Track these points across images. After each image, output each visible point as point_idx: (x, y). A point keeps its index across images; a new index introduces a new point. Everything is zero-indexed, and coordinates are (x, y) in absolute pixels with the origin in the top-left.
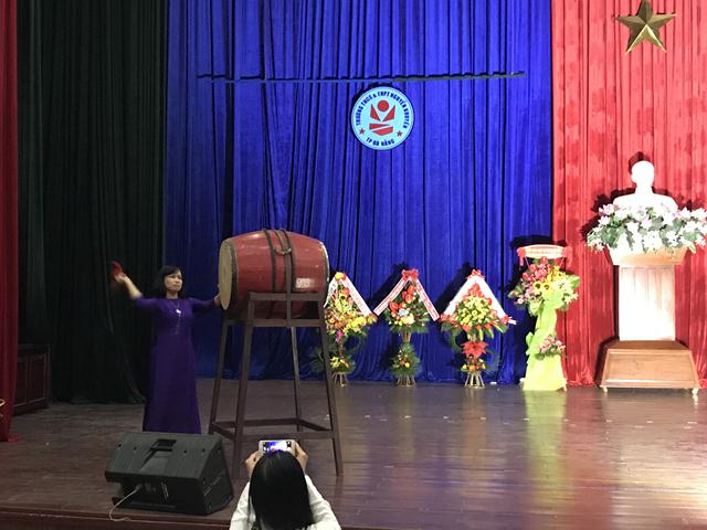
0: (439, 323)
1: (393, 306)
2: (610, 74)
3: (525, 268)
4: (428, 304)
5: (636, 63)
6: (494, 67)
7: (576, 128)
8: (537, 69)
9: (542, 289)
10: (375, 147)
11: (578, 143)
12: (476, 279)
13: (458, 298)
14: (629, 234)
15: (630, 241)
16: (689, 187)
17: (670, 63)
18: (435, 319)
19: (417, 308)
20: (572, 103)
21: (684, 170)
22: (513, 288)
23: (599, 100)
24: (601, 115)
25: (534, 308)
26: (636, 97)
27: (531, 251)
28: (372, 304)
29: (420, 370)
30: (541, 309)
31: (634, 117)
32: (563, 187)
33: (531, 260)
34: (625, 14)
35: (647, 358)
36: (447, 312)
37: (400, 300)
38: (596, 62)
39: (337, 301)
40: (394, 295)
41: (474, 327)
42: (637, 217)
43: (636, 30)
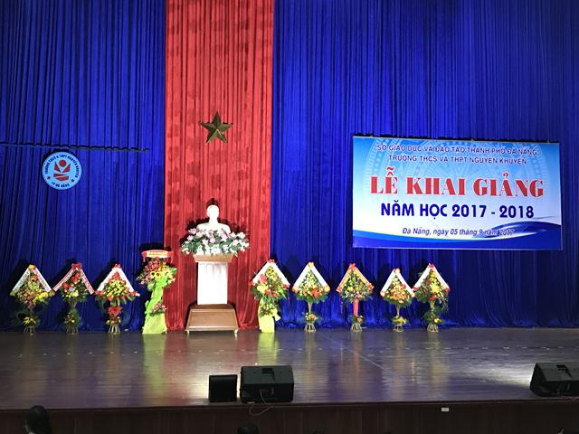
0: (94, 295)
1: (66, 286)
2: (197, 154)
3: (146, 263)
4: (88, 284)
5: (211, 149)
6: (132, 145)
7: (178, 183)
8: (157, 148)
9: (155, 275)
10: (57, 188)
11: (179, 192)
12: (117, 270)
13: (106, 281)
14: (204, 246)
15: (204, 249)
16: (238, 220)
17: (229, 151)
18: (91, 293)
19: (80, 287)
20: (176, 168)
21: (236, 210)
22: (139, 275)
23: (191, 168)
24: (192, 176)
25: (150, 286)
26: (211, 168)
27: (150, 254)
28: (52, 284)
29: (81, 324)
30: (154, 287)
31: (210, 179)
32: (170, 217)
33: (150, 259)
34: (206, 121)
35: (212, 314)
36: (99, 290)
37: (70, 282)
38: (189, 147)
39: (29, 283)
40: (66, 279)
41: (115, 298)
42: (208, 236)
43: (211, 132)
